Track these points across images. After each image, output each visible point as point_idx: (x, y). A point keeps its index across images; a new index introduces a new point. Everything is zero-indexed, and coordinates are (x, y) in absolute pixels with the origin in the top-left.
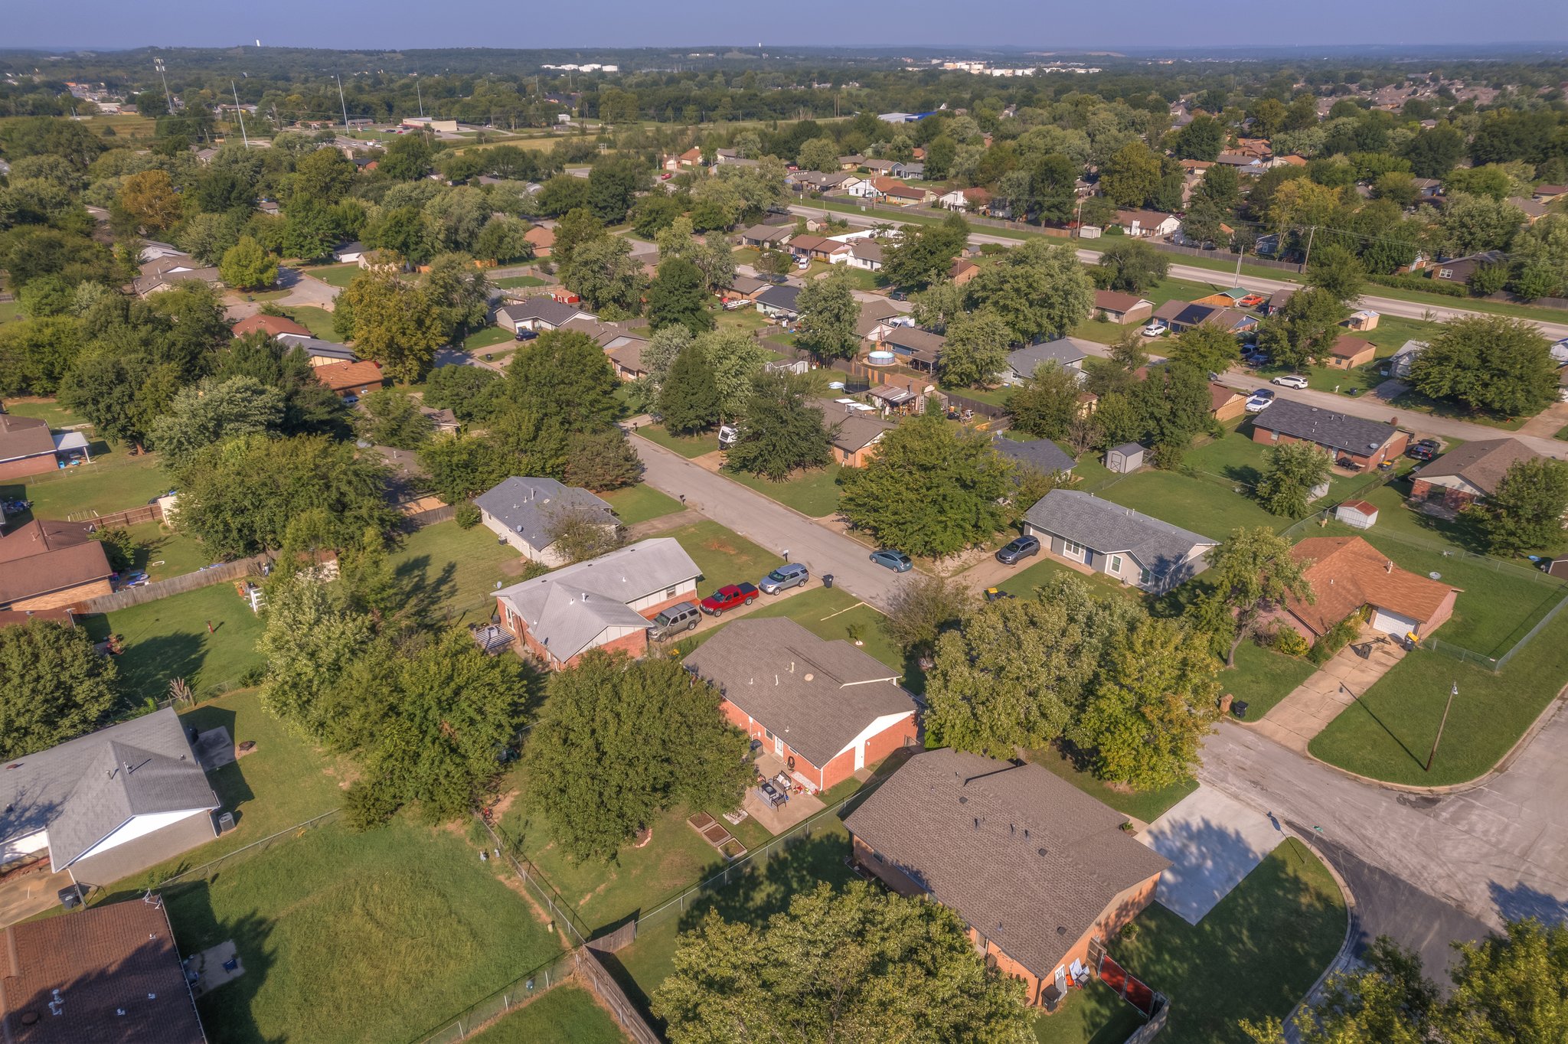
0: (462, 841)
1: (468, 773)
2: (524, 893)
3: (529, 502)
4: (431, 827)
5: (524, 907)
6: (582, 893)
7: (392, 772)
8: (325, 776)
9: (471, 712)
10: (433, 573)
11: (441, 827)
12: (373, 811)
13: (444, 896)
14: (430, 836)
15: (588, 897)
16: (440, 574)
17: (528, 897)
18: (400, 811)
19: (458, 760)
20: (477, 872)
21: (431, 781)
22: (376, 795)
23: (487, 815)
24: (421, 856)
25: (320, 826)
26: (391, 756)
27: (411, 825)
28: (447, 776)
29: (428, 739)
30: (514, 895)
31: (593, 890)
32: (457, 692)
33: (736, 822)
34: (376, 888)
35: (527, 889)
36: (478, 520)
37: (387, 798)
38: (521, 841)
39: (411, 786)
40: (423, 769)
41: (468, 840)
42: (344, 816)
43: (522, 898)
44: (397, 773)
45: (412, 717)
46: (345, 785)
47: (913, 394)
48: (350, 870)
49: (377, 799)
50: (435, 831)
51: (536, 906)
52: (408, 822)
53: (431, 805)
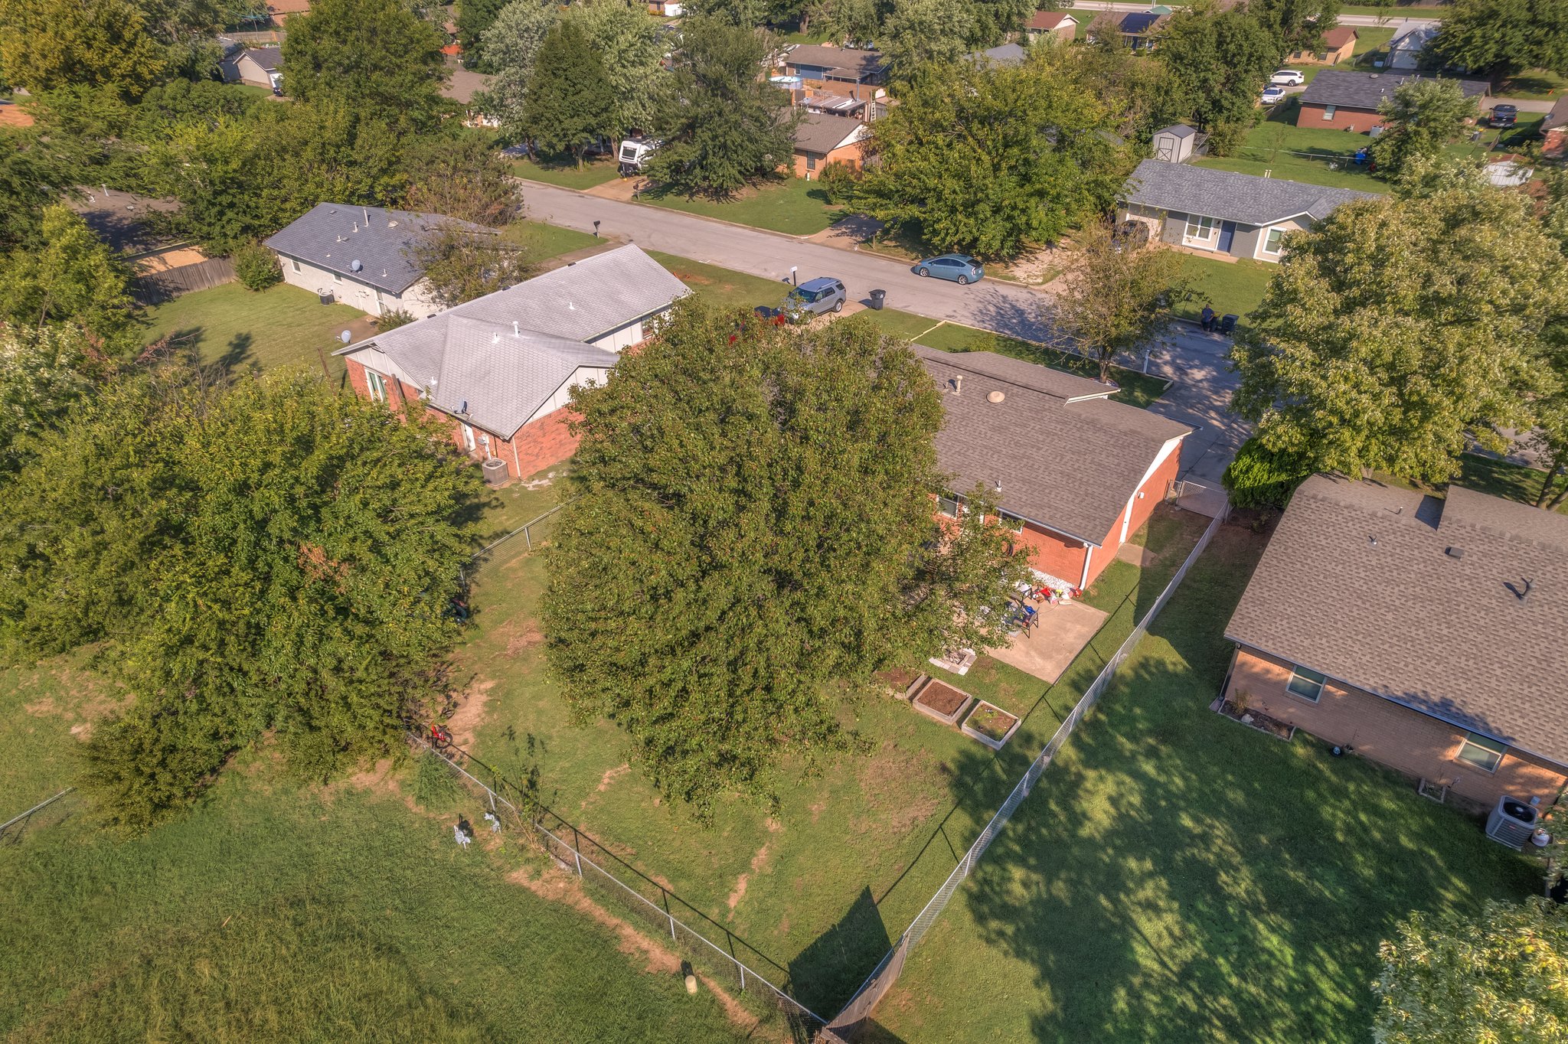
0: (397, 806)
1: (386, 655)
2: (586, 903)
3: (363, 230)
4: (315, 786)
5: (601, 941)
6: (723, 878)
7: (198, 680)
8: (32, 720)
9: (368, 520)
10: (212, 350)
11: (340, 783)
12: (164, 777)
13: (392, 951)
14: (317, 807)
15: (742, 885)
16: (225, 350)
17: (599, 913)
18: (232, 763)
19: (360, 629)
20: (455, 872)
21: (299, 687)
22: (166, 738)
23: (440, 739)
24: (307, 861)
25: (29, 837)
26: (189, 640)
27: (268, 790)
28: (337, 670)
29: (277, 593)
30: (561, 910)
31: (745, 866)
32: (328, 477)
33: (963, 671)
34: (204, 968)
35: (591, 893)
36: (277, 278)
37: (198, 741)
38: (532, 784)
39: (252, 703)
40: (276, 659)
41: (410, 801)
42: (91, 801)
43: (585, 918)
44: (212, 678)
45: (226, 545)
46: (82, 731)
47: (860, 102)
48: (123, 934)
49: (173, 749)
50: (327, 796)
51: (628, 930)
52: (257, 786)
53: (308, 739)
